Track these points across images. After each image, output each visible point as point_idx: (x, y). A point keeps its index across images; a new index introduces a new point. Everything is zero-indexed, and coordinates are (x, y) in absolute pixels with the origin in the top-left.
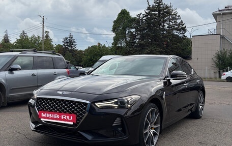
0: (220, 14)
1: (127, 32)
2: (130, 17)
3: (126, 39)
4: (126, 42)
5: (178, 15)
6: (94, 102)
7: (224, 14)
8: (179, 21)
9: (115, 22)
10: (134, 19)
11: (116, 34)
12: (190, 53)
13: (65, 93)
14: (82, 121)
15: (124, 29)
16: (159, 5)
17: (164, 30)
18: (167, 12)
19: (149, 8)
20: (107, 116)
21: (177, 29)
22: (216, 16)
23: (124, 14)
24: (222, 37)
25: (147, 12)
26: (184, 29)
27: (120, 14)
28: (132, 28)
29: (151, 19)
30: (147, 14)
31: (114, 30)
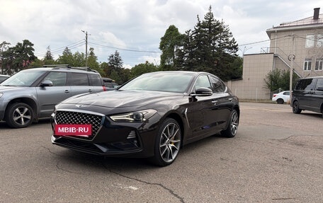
0: (274, 32)
1: (175, 50)
2: (178, 34)
3: (174, 57)
4: (174, 60)
5: (229, 32)
6: (109, 116)
7: (278, 31)
8: (230, 39)
9: (162, 38)
10: (183, 36)
11: (164, 52)
12: (241, 72)
13: (83, 106)
14: (97, 133)
15: (172, 47)
16: (210, 21)
17: (214, 48)
18: (218, 29)
19: (199, 25)
20: (123, 130)
21: (228, 48)
22: (269, 33)
23: (172, 30)
24: (276, 57)
25: (197, 28)
26: (236, 48)
27: (168, 30)
28: (181, 46)
29: (201, 36)
30: (197, 31)
31: (161, 47)
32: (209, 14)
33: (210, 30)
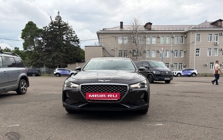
0: (101, 33)
1: (34, 40)
2: (37, 28)
3: (34, 45)
4: (35, 47)
5: (73, 30)
7: (103, 33)
8: (74, 35)
9: (23, 30)
10: (41, 30)
11: (26, 41)
12: (84, 58)
13: (106, 81)
14: (124, 97)
15: (32, 37)
16: (59, 22)
17: (64, 41)
18: (65, 28)
19: (52, 23)
21: (73, 41)
22: (98, 34)
23: (31, 26)
24: (103, 48)
25: (51, 26)
26: (78, 41)
27: (27, 25)
28: (39, 37)
29: (53, 31)
31: (23, 37)
32: (58, 17)
33: (59, 29)
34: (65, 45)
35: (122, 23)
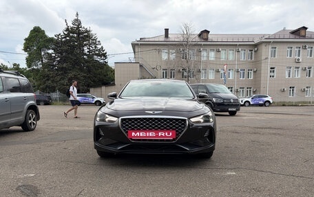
0: (138, 44)
1: (43, 53)
2: (46, 36)
3: (42, 61)
4: (43, 64)
5: (98, 40)
6: (189, 118)
7: (141, 44)
8: (99, 47)
9: (26, 40)
10: (52, 40)
11: (30, 55)
12: (114, 80)
13: (156, 112)
15: (40, 49)
16: (78, 28)
17: (85, 54)
18: (87, 36)
19: (67, 30)
21: (98, 55)
22: (134, 45)
23: (37, 33)
24: (141, 66)
25: (66, 33)
26: (105, 55)
27: (32, 32)
28: (49, 49)
29: (69, 41)
30: (67, 35)
31: (25, 50)
32: (77, 20)
33: (77, 37)
34: (87, 61)
35: (167, 30)
